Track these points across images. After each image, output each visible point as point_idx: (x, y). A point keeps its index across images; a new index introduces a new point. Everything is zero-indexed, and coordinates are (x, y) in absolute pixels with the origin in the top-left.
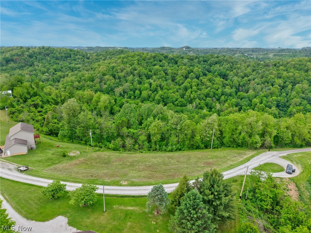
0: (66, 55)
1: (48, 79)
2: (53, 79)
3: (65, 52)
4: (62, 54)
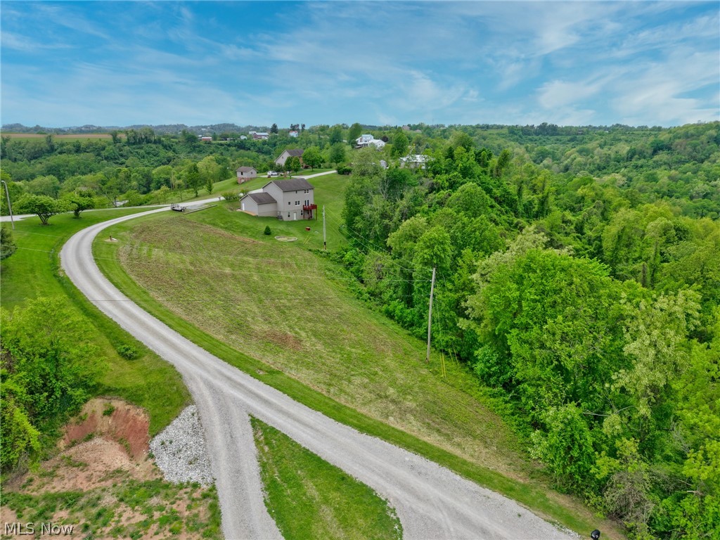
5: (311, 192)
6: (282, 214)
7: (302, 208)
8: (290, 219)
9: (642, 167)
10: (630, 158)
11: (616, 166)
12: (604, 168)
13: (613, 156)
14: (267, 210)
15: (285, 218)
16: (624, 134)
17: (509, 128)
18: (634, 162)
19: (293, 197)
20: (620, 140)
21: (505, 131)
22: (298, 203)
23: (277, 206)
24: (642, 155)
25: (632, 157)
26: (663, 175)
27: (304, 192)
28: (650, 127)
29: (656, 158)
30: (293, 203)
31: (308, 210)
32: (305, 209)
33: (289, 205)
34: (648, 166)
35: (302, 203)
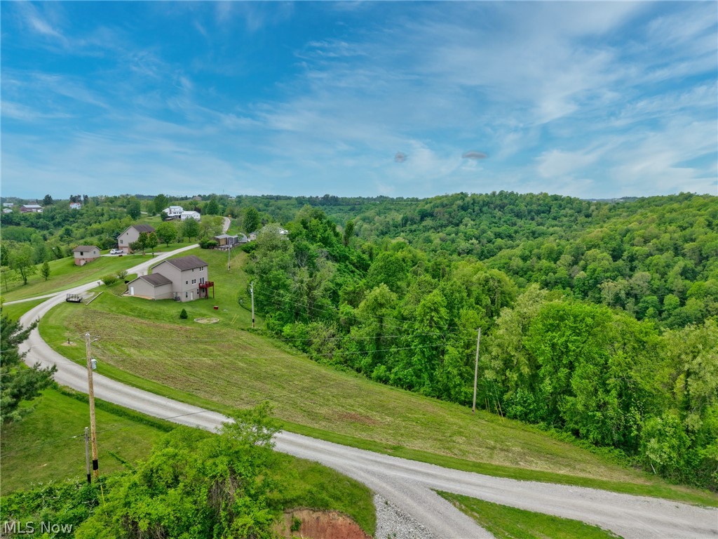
0: (539, 208)
1: (472, 250)
2: (483, 252)
3: (541, 202)
4: (531, 205)
5: (205, 269)
6: (179, 295)
7: (198, 287)
8: (188, 300)
9: (415, 231)
10: (404, 225)
11: (395, 231)
12: (386, 233)
13: (391, 223)
14: (163, 292)
15: (184, 299)
16: (392, 204)
17: (297, 199)
18: (408, 227)
19: (190, 275)
20: (390, 209)
21: (294, 202)
22: (194, 281)
23: (172, 287)
24: (413, 222)
25: (406, 223)
26: (436, 238)
27: (199, 269)
28: (405, 198)
29: (424, 223)
30: (190, 282)
31: (204, 288)
32: (200, 287)
33: (186, 284)
34: (419, 230)
35: (198, 282)
